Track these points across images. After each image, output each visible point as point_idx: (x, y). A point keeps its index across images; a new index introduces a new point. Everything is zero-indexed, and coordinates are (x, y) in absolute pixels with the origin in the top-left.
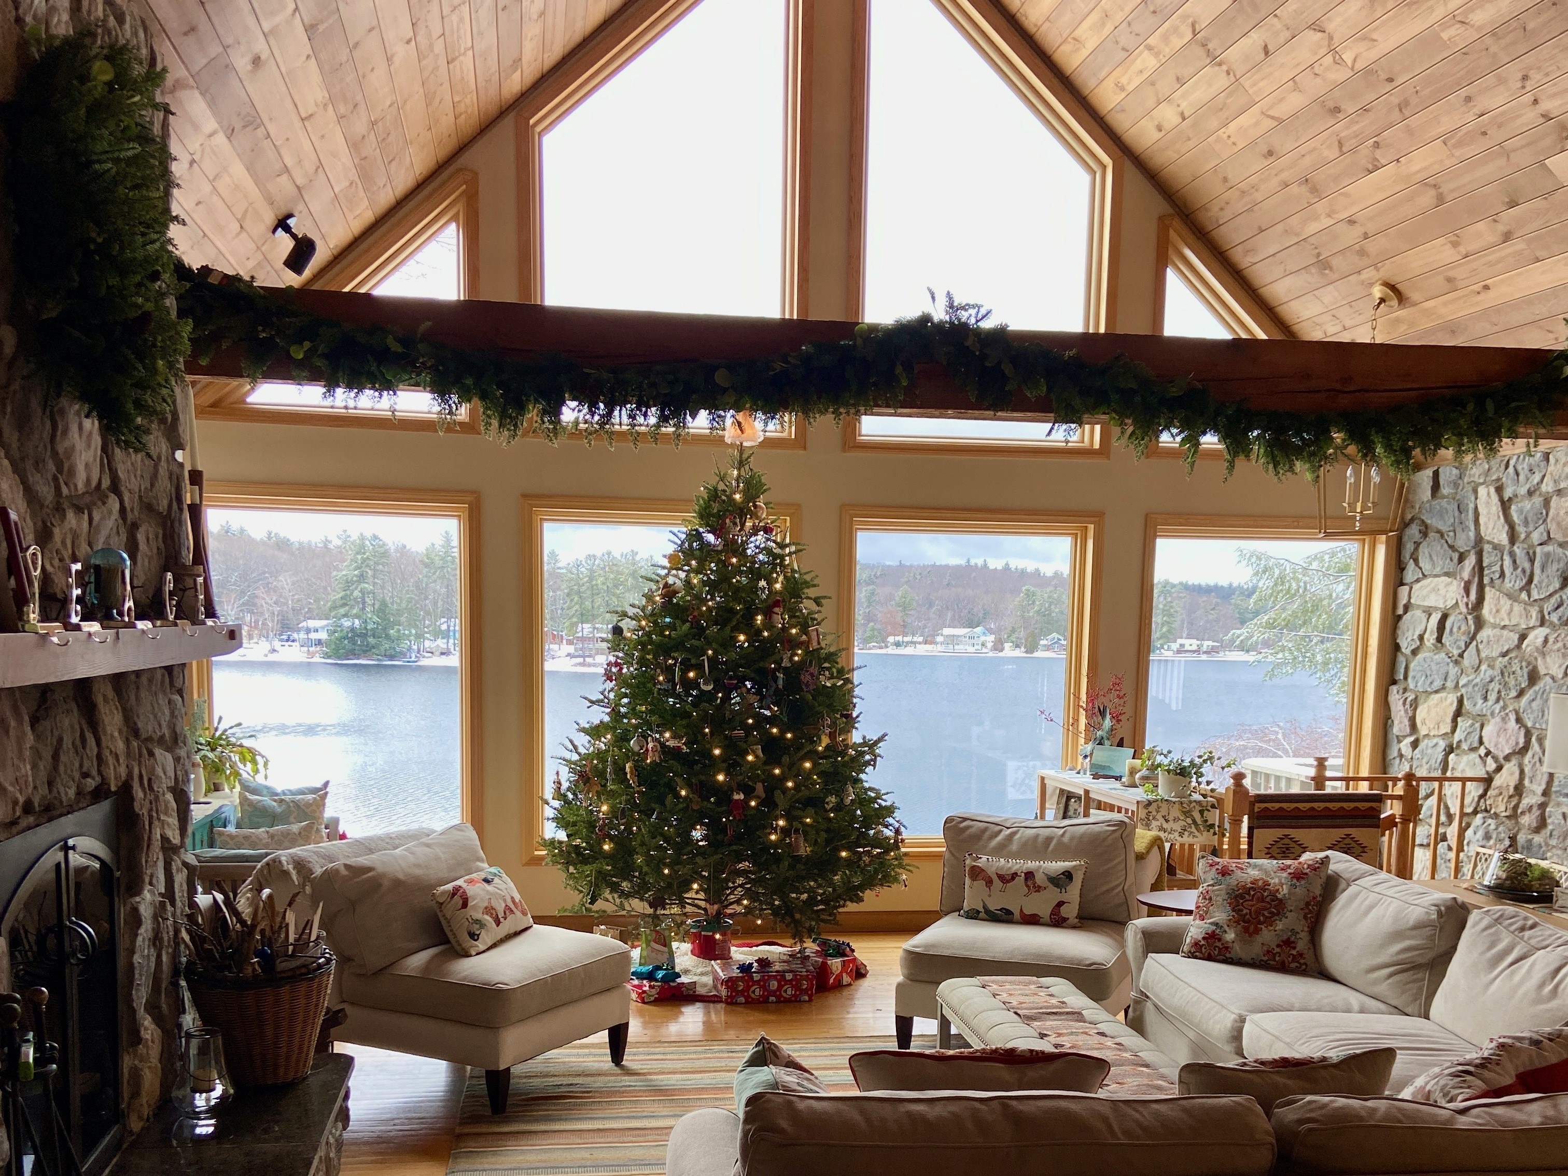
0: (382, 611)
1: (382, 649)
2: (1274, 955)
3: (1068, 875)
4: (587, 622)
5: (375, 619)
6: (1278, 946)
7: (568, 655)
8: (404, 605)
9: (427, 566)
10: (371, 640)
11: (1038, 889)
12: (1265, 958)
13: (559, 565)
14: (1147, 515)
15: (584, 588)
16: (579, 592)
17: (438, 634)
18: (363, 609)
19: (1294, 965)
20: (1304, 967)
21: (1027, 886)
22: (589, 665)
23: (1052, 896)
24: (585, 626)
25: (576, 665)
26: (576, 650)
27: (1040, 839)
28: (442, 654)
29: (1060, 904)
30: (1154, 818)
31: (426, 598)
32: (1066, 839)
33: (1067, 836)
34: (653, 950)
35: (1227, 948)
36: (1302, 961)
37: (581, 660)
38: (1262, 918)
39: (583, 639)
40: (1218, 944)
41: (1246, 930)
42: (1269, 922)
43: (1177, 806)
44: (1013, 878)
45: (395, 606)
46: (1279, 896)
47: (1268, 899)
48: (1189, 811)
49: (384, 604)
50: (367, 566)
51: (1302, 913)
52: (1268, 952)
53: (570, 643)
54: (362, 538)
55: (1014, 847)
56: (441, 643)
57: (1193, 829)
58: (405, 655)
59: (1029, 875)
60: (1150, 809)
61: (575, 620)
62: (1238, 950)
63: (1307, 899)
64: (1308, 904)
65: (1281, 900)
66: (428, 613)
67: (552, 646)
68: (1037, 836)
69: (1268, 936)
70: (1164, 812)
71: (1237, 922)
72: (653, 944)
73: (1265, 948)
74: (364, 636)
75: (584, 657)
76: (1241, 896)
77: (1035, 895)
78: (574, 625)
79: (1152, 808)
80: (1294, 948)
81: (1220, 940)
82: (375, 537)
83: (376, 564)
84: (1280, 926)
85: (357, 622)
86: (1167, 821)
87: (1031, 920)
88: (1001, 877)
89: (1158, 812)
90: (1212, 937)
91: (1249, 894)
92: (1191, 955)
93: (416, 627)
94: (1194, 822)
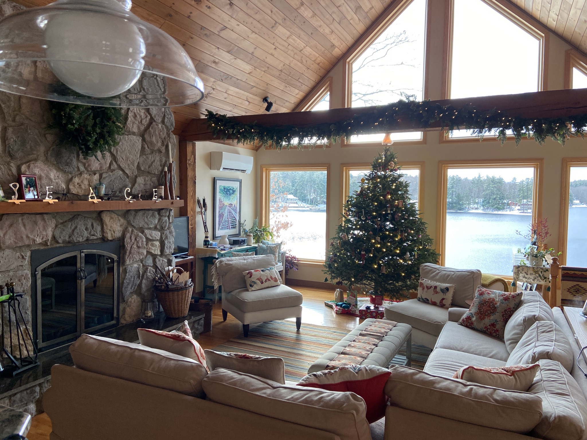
0: (458, 196)
1: (457, 208)
2: (488, 329)
3: (447, 289)
4: (525, 199)
5: (456, 199)
6: (489, 325)
7: (518, 209)
8: (465, 195)
9: (472, 183)
10: (454, 205)
11: (437, 293)
12: (485, 330)
13: (516, 182)
14: (563, 159)
15: (524, 189)
16: (523, 190)
17: (475, 203)
18: (452, 196)
19: (494, 334)
20: (498, 335)
21: (434, 291)
22: (526, 213)
23: (441, 296)
24: (524, 200)
25: (521, 213)
26: (521, 208)
27: (446, 275)
28: (476, 209)
29: (443, 299)
30: (521, 273)
31: (472, 193)
32: (454, 276)
33: (455, 275)
34: (350, 298)
35: (472, 323)
36: (497, 333)
37: (523, 211)
38: (487, 314)
39: (523, 204)
40: (470, 321)
41: (480, 317)
42: (489, 315)
43: (531, 269)
44: (430, 288)
45: (462, 195)
46: (496, 306)
47: (491, 306)
48: (537, 271)
49: (459, 194)
50: (455, 184)
51: (502, 314)
52: (486, 327)
53: (519, 206)
54: (454, 176)
55: (438, 277)
56: (476, 206)
57: (539, 278)
58: (464, 209)
59: (436, 287)
60: (519, 269)
61: (521, 198)
62: (475, 325)
63: (506, 309)
64: (505, 311)
65: (496, 308)
66: (472, 197)
67: (512, 207)
68: (446, 274)
69: (487, 321)
70: (525, 270)
71: (478, 314)
72: (350, 296)
73: (485, 326)
74: (452, 204)
75: (524, 210)
76: (483, 304)
77: (436, 295)
78: (520, 200)
79: (520, 269)
80: (495, 327)
81: (470, 319)
82: (457, 176)
83: (457, 183)
84: (492, 317)
85: (450, 200)
86: (527, 274)
87: (434, 304)
88: (427, 287)
89: (523, 270)
90: (469, 318)
91: (486, 303)
92: (461, 324)
93: (468, 201)
94: (540, 276)
